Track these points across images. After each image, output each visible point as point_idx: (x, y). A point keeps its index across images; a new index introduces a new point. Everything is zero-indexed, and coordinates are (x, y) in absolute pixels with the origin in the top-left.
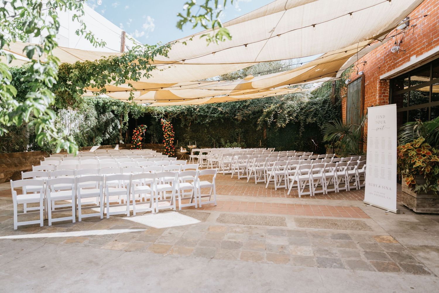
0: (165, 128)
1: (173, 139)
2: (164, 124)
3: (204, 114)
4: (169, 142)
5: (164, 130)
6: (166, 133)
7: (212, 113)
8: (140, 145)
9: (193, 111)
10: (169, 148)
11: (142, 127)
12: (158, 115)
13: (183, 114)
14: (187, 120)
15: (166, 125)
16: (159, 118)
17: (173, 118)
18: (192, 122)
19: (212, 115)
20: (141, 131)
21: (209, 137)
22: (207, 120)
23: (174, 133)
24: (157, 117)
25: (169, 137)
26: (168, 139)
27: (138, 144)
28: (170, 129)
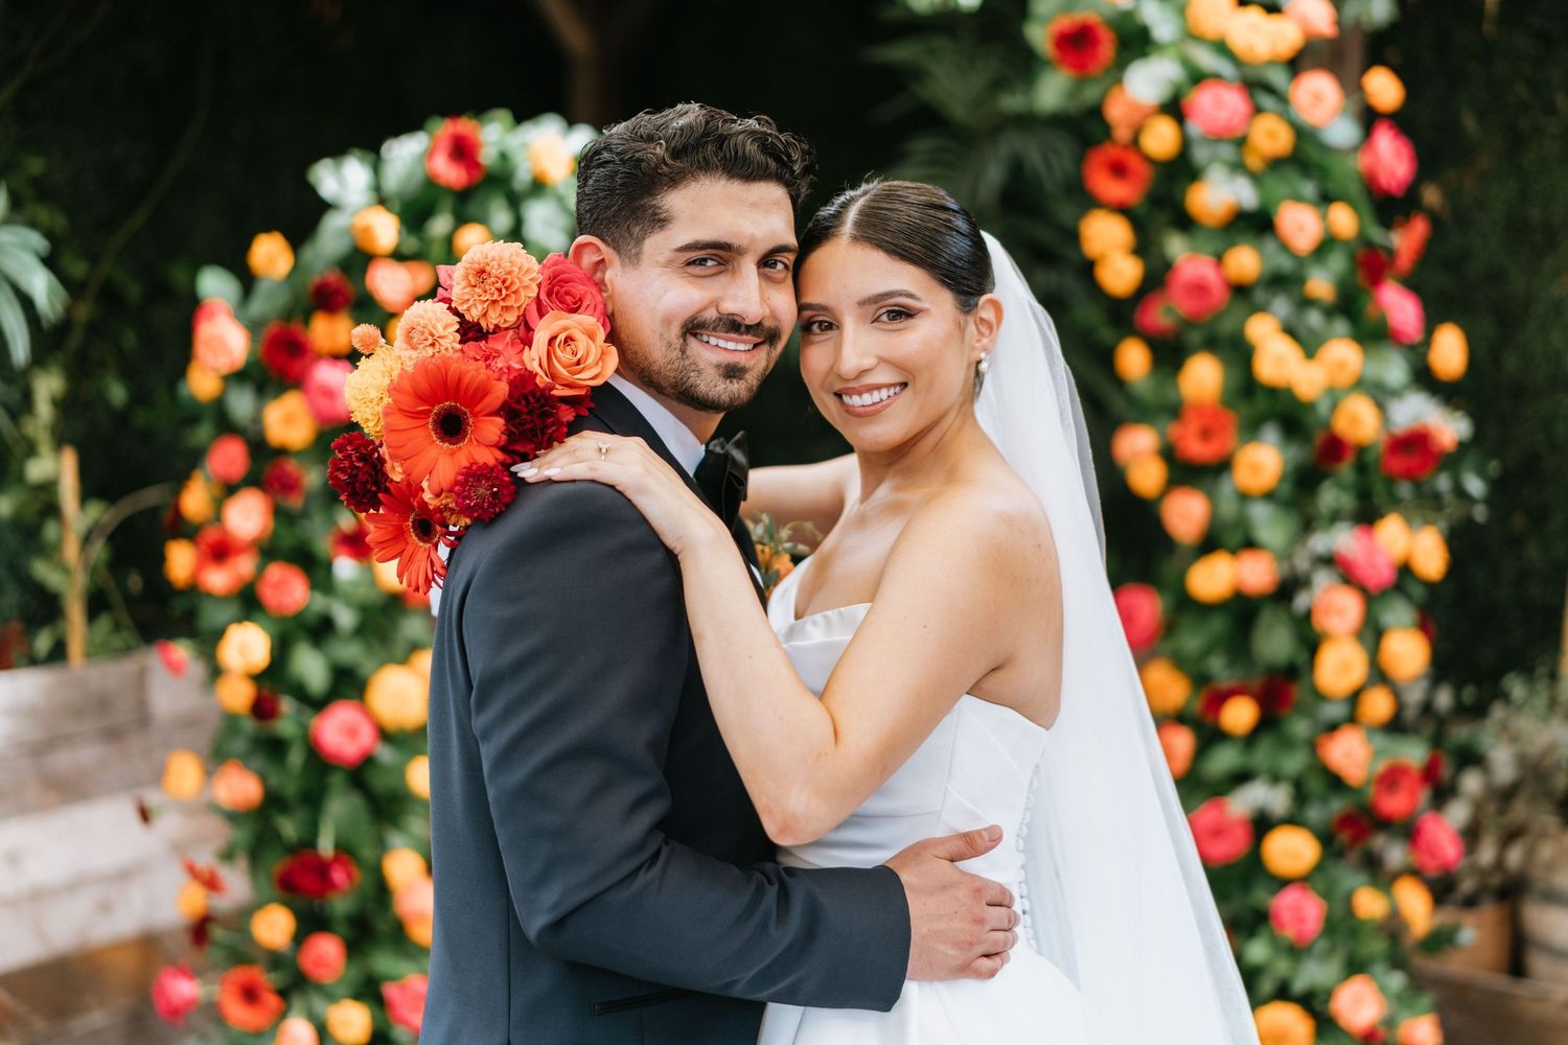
0: (1161, 212)
4: (1274, 643)
5: (1120, 272)
6: (1203, 376)
10: (1290, 849)
15: (1211, 107)
23: (1450, 351)
25: (1297, 493)
26: (1255, 573)
28: (1326, 245)
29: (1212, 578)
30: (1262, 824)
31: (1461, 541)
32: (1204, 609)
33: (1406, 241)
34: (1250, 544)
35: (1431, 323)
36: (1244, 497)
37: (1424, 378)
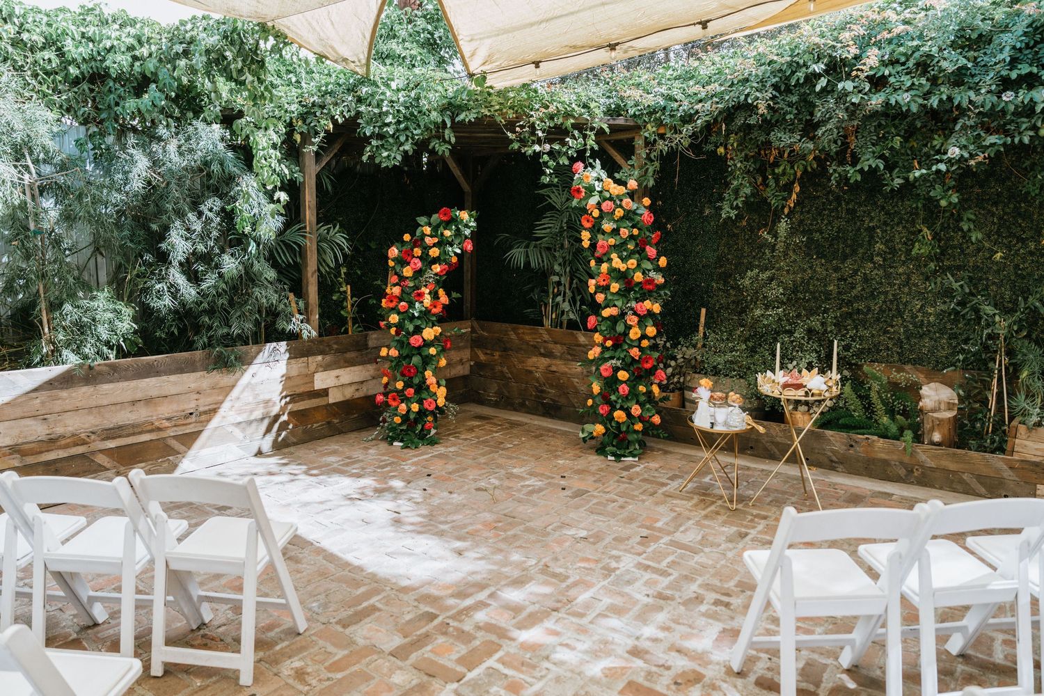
0: (596, 229)
1: (657, 308)
2: (593, 201)
3: (926, 96)
4: (620, 328)
5: (586, 244)
6: (605, 267)
7: (1006, 84)
8: (427, 344)
9: (823, 82)
10: (623, 375)
11: (447, 224)
12: (557, 134)
13: (739, 121)
14: (776, 164)
15: (607, 206)
16: (564, 161)
17: (667, 159)
18: (814, 178)
19: (1008, 96)
20: (434, 252)
21: (948, 293)
22: (954, 152)
23: (663, 261)
24: (551, 154)
25: (623, 294)
26: (615, 312)
27: (415, 341)
28: (632, 237)
29: (606, 313)
30: (616, 370)
31: (664, 306)
32: (604, 319)
33: (654, 236)
34: (615, 306)
35: (659, 255)
36: (613, 294)
37: (658, 269)
